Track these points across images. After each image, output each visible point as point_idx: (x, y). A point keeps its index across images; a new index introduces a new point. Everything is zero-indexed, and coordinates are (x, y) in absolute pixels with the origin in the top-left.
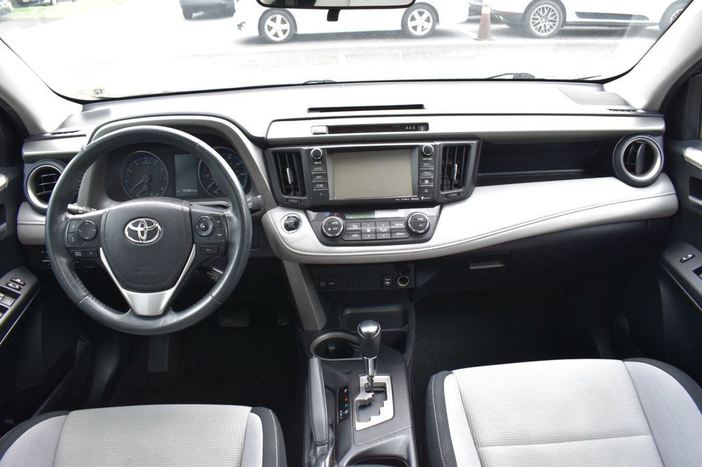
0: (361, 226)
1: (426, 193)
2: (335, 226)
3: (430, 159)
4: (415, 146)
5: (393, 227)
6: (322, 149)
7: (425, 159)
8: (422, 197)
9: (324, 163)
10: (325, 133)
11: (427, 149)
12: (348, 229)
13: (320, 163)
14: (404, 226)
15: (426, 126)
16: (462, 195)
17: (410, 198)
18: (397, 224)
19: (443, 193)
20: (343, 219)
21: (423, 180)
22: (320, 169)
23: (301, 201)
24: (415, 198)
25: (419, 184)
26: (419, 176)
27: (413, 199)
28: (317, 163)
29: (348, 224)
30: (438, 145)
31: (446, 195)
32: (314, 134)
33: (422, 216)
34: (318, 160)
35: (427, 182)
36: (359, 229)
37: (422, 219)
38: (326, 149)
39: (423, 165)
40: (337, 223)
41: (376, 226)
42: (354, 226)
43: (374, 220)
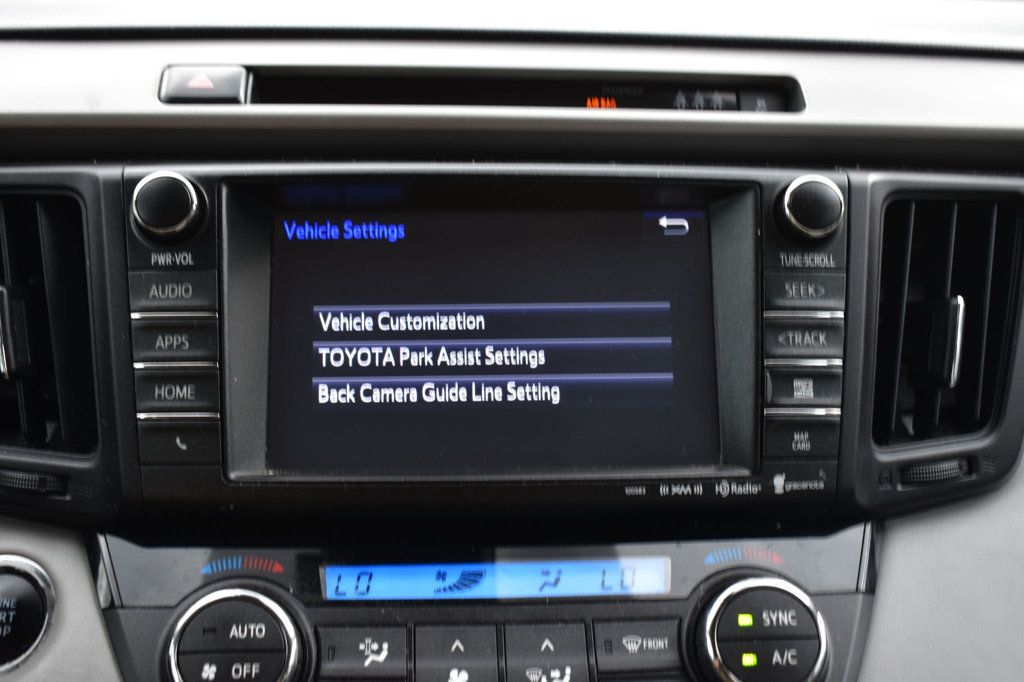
0: (412, 655)
1: (801, 455)
2: (248, 650)
3: (821, 260)
4: (739, 188)
5: (607, 662)
6: (201, 181)
7: (796, 260)
8: (779, 482)
9: (208, 260)
10: (234, 100)
11: (810, 203)
12: (330, 667)
13: (185, 258)
14: (672, 658)
15: (785, 93)
16: (987, 468)
17: (709, 483)
18: (632, 645)
19: (886, 456)
20: (307, 604)
21: (787, 378)
22: (179, 293)
23: (64, 477)
24: (741, 481)
25: (761, 402)
26: (761, 353)
27: (723, 489)
28: (163, 259)
29: (330, 635)
30: (863, 189)
31: (905, 469)
32: (172, 100)
33: (785, 600)
34: (171, 244)
35: (804, 390)
36: (400, 667)
37: (786, 618)
38: (231, 180)
39: (783, 293)
40: (258, 630)
41: (501, 650)
42: (368, 645)
43: (497, 614)
